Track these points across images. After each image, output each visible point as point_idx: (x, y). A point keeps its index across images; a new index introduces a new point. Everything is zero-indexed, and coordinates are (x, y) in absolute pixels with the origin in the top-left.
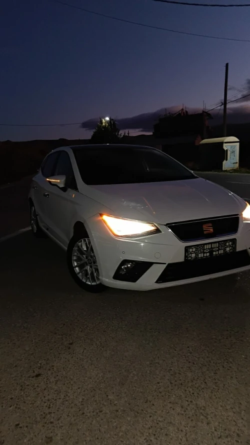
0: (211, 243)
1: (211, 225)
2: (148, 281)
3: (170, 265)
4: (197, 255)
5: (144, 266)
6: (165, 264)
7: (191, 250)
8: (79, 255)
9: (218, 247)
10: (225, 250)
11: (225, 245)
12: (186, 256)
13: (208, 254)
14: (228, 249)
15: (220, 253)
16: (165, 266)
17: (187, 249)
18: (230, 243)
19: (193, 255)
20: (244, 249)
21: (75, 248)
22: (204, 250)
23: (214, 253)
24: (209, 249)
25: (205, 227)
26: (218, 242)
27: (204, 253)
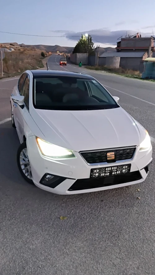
0: (111, 167)
1: (113, 153)
2: (63, 189)
3: (78, 180)
4: (100, 174)
5: (61, 179)
6: (75, 179)
7: (95, 171)
8: (24, 158)
9: (117, 169)
10: (121, 171)
11: (122, 167)
12: (91, 175)
13: (108, 174)
14: (124, 171)
15: (117, 173)
16: (75, 181)
17: (92, 170)
18: (126, 167)
19: (97, 174)
20: (137, 170)
21: (22, 153)
22: (106, 171)
23: (113, 173)
24: (109, 170)
25: (108, 154)
26: (117, 166)
27: (105, 173)
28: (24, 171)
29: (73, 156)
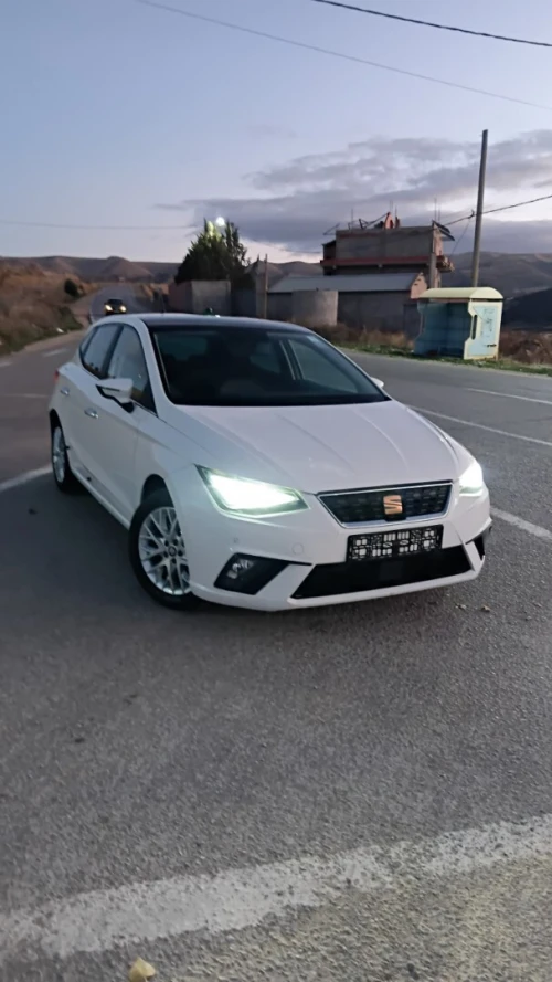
0: (396, 532)
1: (398, 497)
2: (279, 594)
3: (318, 567)
4: (369, 551)
5: (274, 567)
6: (310, 565)
7: (358, 543)
8: (153, 537)
9: (409, 540)
10: (420, 545)
11: (422, 535)
12: (349, 554)
13: (389, 551)
14: (426, 544)
15: (411, 549)
16: (308, 570)
17: (351, 540)
18: (432, 533)
19: (363, 552)
20: (458, 543)
21: (145, 526)
22: (383, 542)
23: (401, 550)
24: (392, 541)
25: (387, 500)
26: (410, 530)
27: (382, 548)
28: (152, 578)
29: (301, 504)
